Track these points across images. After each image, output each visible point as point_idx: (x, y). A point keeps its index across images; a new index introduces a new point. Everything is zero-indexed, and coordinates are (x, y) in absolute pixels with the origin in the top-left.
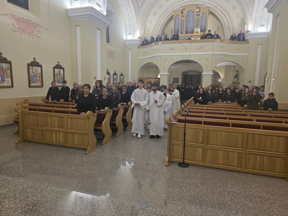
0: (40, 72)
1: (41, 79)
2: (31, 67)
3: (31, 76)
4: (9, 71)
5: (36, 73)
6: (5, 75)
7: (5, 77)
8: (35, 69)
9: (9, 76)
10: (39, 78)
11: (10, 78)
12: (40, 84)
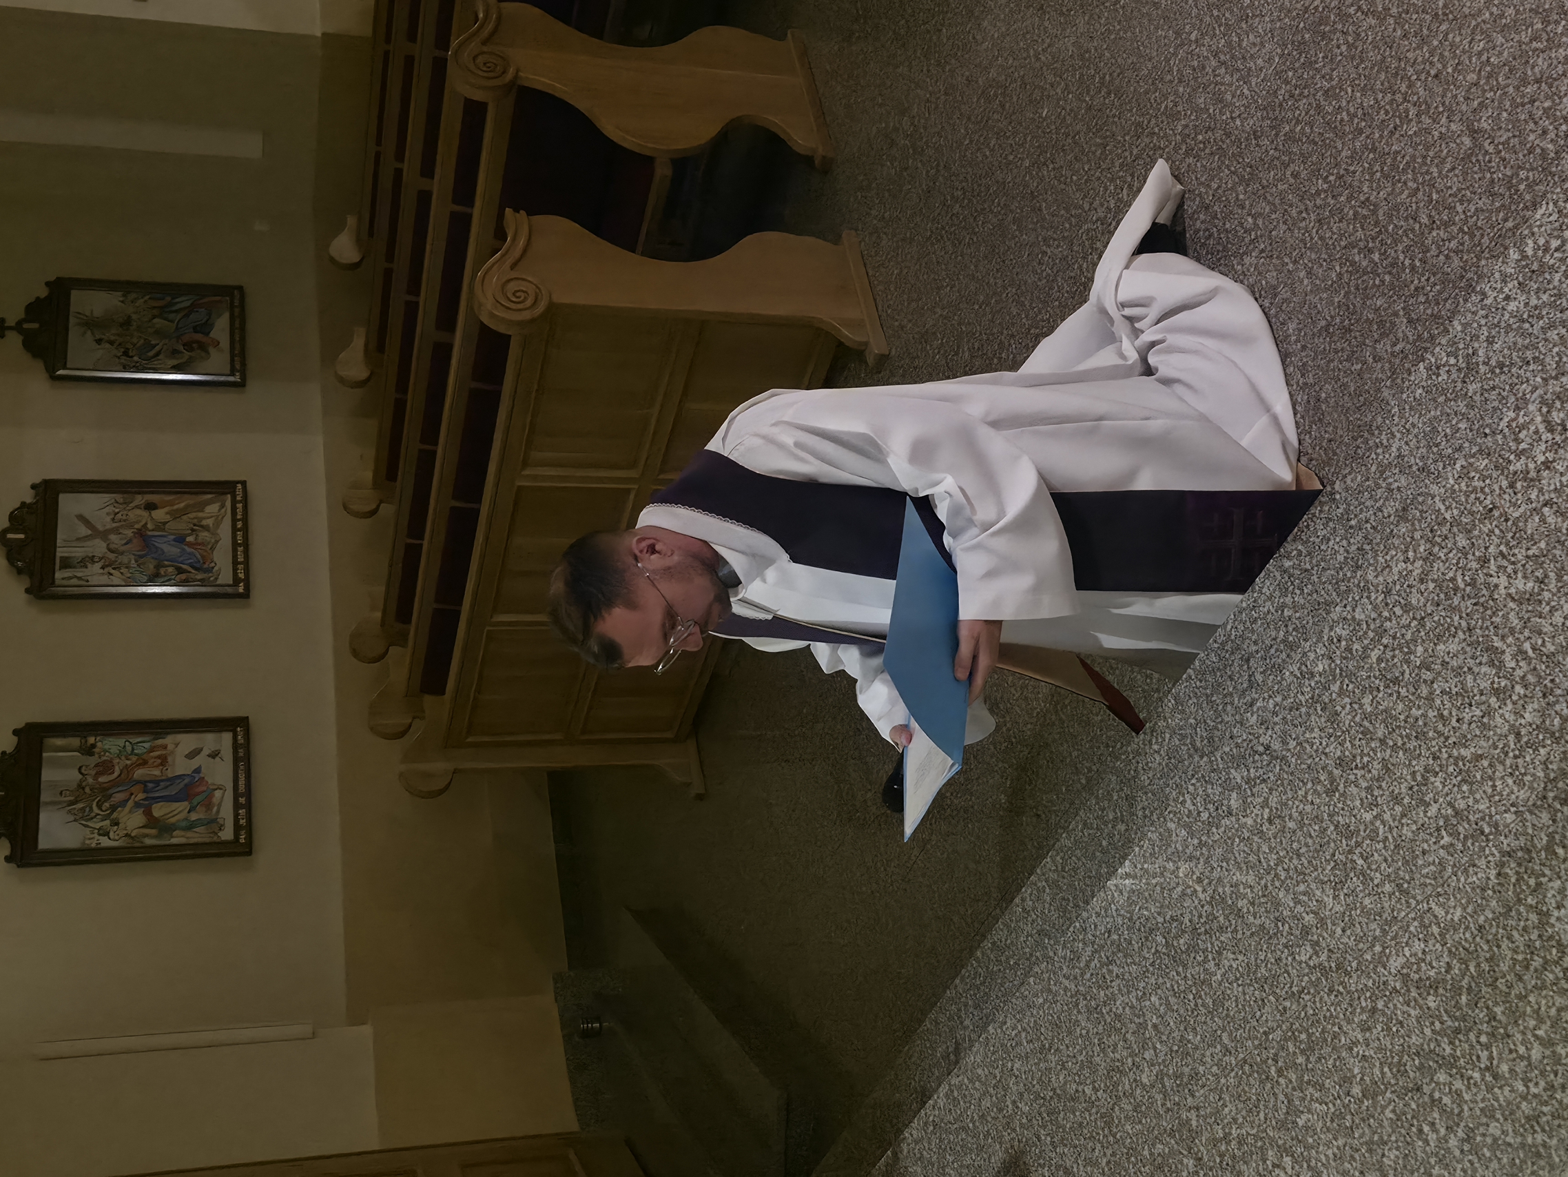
1: (168, 497)
2: (61, 576)
4: (111, 745)
5: (113, 537)
6: (139, 773)
7: (157, 772)
8: (78, 539)
9: (147, 745)
10: (166, 509)
11: (169, 740)
12: (220, 510)
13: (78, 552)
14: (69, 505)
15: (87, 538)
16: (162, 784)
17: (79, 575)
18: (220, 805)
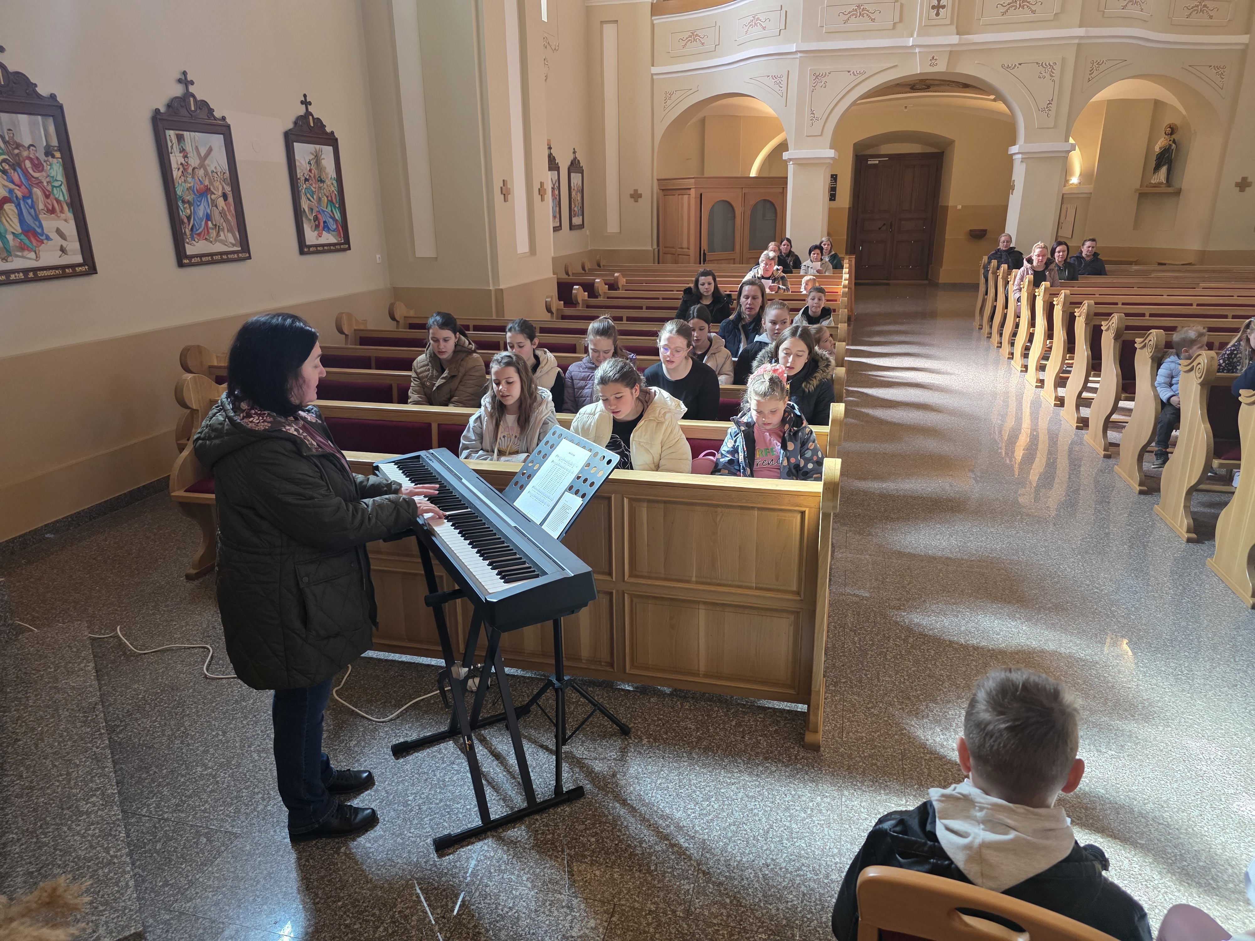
0: (226, 167)
1: (232, 208)
2: (171, 134)
3: (179, 191)
4: (56, 169)
5: (201, 172)
6: (37, 192)
7: (41, 206)
8: (197, 147)
9: (61, 198)
10: (225, 208)
11: (69, 215)
12: (231, 243)
13: (188, 148)
14: (217, 141)
15: (199, 154)
16: (32, 211)
17: (174, 147)
18: (23, 257)
